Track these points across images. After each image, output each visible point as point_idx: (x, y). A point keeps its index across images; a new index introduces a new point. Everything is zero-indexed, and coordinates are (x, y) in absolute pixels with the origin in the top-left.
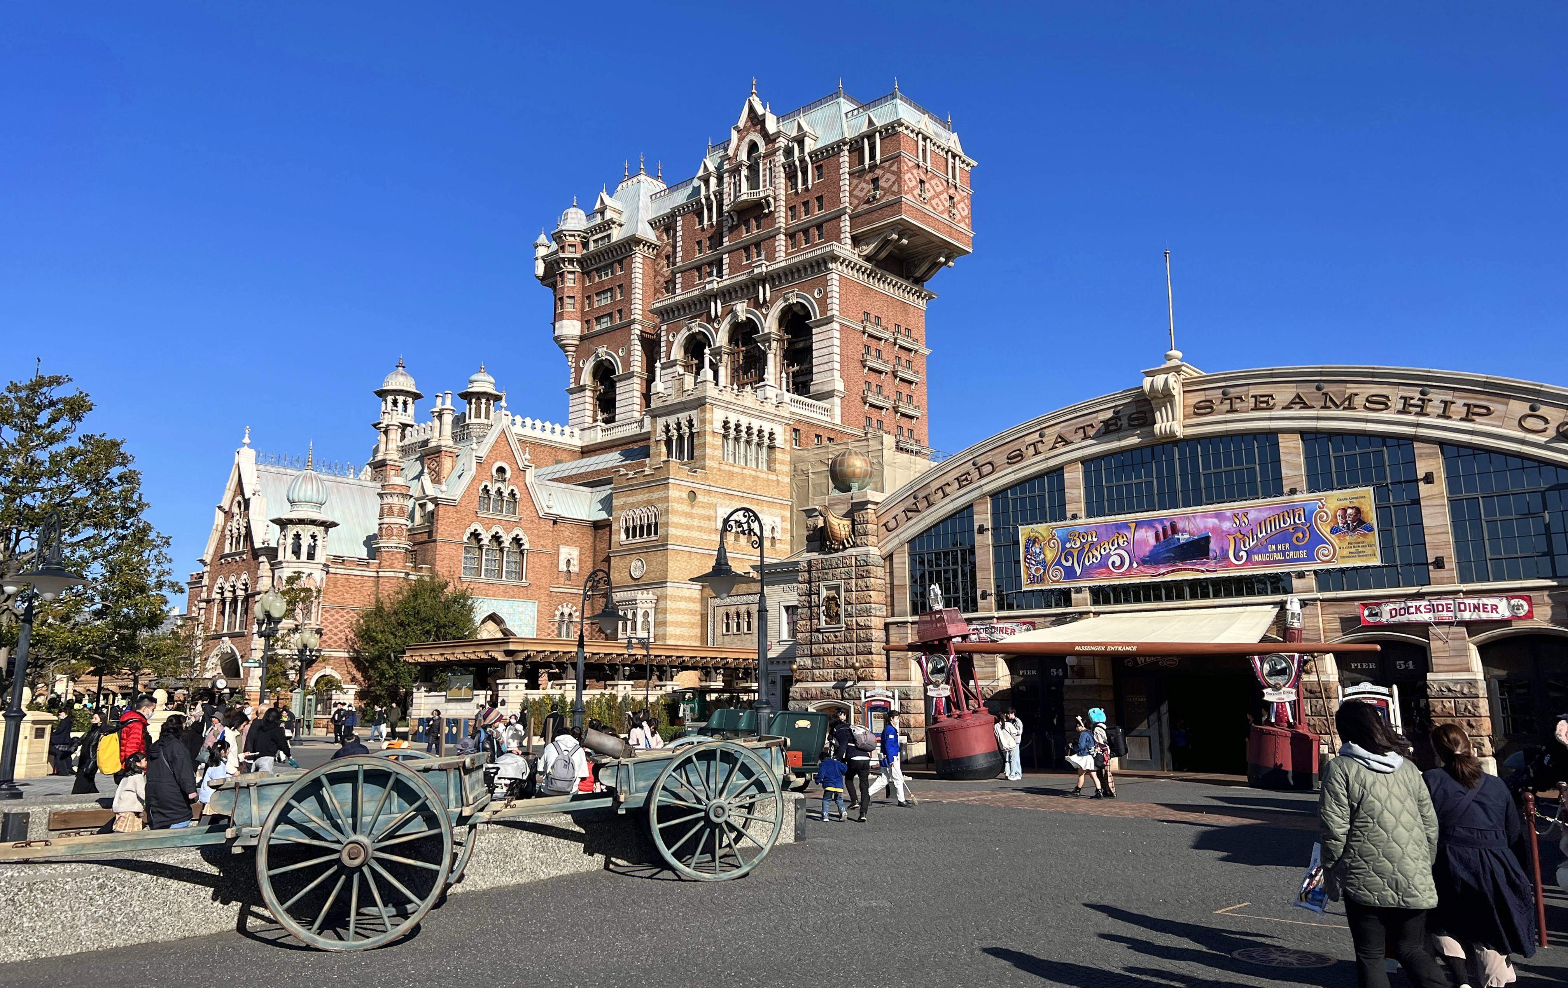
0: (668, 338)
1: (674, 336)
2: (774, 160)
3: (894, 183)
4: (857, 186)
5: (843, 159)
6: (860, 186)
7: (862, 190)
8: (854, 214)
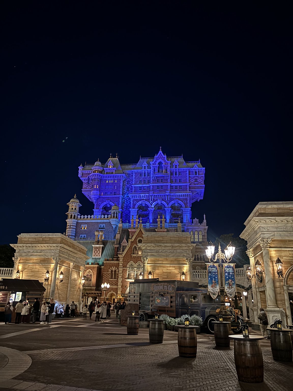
1: (135, 203)
2: (168, 167)
3: (202, 181)
5: (188, 172)
6: (192, 180)
7: (192, 181)
8: (190, 186)
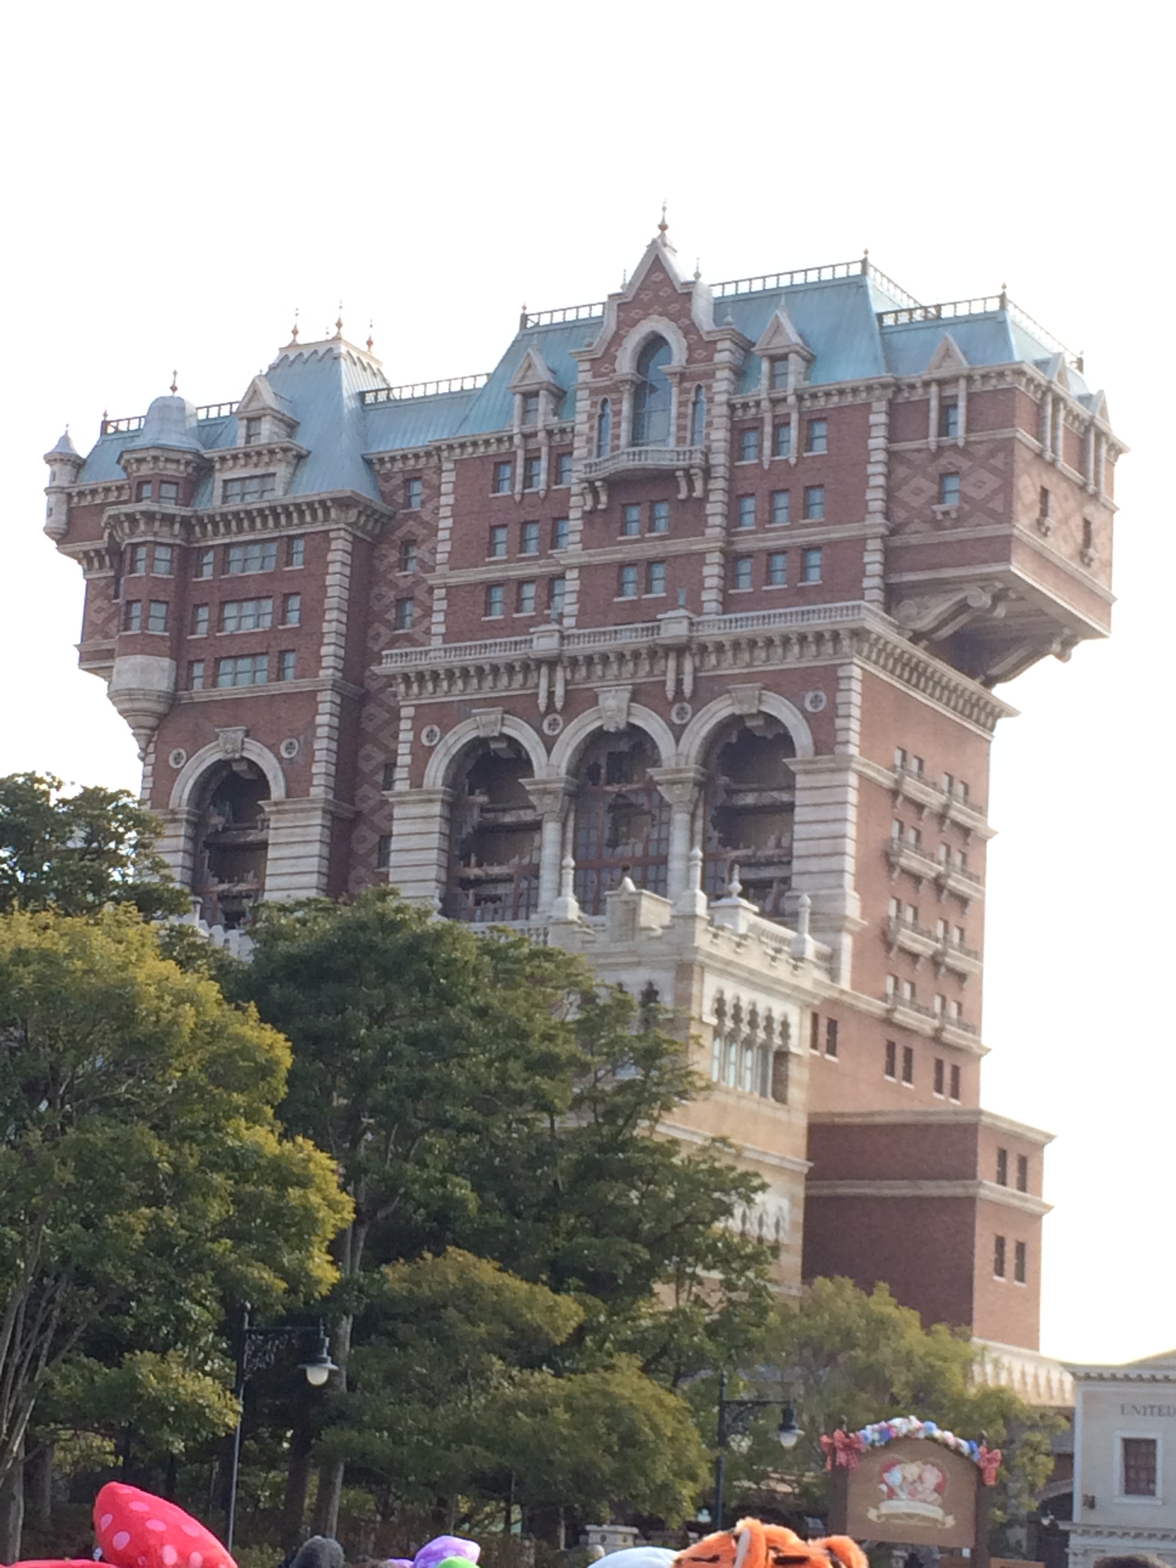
0: (417, 737)
1: (431, 735)
2: (709, 387)
3: (995, 492)
4: (905, 481)
5: (879, 418)
6: (913, 483)
7: (918, 492)
8: (897, 541)
